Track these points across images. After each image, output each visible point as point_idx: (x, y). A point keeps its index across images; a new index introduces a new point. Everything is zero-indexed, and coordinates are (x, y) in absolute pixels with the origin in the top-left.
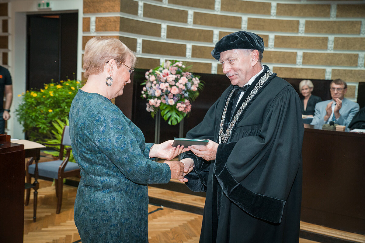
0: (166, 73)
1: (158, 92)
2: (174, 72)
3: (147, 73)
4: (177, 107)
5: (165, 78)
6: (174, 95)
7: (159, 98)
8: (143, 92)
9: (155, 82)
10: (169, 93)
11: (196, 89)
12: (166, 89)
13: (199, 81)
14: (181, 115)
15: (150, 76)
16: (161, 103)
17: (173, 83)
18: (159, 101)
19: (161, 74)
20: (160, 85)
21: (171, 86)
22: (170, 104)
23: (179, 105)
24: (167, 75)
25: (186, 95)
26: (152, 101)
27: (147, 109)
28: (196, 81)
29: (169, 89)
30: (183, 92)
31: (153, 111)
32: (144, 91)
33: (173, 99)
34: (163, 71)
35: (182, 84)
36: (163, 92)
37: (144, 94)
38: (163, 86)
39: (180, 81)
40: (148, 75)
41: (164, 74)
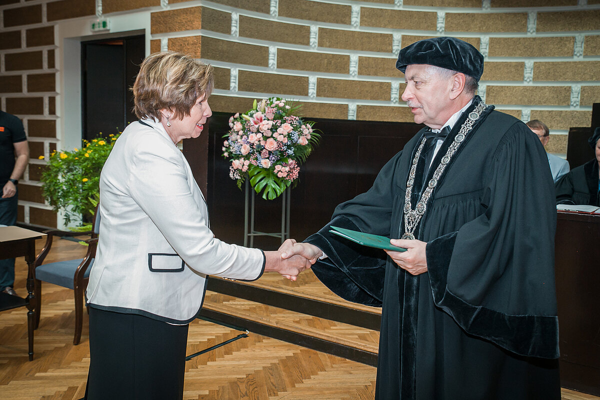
0: (259, 118)
1: (245, 148)
2: (271, 116)
3: (232, 119)
4: (276, 171)
5: (257, 126)
6: (270, 152)
7: (247, 157)
8: (224, 149)
9: (241, 133)
10: (262, 150)
11: (307, 142)
12: (257, 142)
13: (311, 130)
14: (282, 185)
15: (235, 122)
16: (250, 166)
17: (270, 134)
18: (247, 163)
19: (251, 119)
20: (248, 137)
21: (266, 138)
22: (265, 166)
23: (278, 167)
24: (261, 121)
25: (290, 152)
26: (236, 163)
27: (231, 175)
28: (308, 130)
29: (262, 143)
30: (285, 148)
31: (239, 178)
32: (226, 147)
33: (268, 158)
34: (254, 116)
35: (282, 134)
36: (253, 148)
37: (226, 151)
38: (254, 138)
39: (280, 130)
40: (233, 123)
41: (255, 119)
